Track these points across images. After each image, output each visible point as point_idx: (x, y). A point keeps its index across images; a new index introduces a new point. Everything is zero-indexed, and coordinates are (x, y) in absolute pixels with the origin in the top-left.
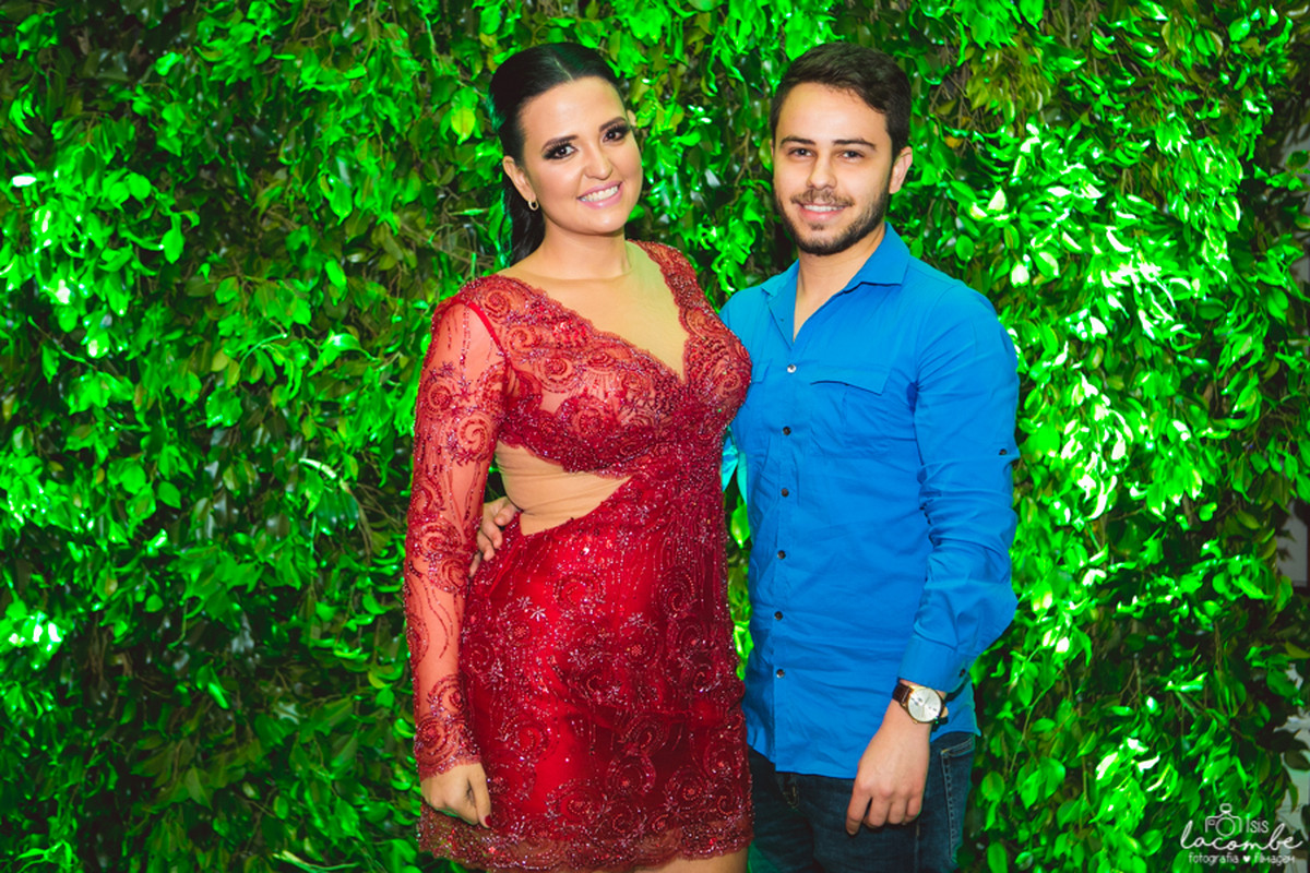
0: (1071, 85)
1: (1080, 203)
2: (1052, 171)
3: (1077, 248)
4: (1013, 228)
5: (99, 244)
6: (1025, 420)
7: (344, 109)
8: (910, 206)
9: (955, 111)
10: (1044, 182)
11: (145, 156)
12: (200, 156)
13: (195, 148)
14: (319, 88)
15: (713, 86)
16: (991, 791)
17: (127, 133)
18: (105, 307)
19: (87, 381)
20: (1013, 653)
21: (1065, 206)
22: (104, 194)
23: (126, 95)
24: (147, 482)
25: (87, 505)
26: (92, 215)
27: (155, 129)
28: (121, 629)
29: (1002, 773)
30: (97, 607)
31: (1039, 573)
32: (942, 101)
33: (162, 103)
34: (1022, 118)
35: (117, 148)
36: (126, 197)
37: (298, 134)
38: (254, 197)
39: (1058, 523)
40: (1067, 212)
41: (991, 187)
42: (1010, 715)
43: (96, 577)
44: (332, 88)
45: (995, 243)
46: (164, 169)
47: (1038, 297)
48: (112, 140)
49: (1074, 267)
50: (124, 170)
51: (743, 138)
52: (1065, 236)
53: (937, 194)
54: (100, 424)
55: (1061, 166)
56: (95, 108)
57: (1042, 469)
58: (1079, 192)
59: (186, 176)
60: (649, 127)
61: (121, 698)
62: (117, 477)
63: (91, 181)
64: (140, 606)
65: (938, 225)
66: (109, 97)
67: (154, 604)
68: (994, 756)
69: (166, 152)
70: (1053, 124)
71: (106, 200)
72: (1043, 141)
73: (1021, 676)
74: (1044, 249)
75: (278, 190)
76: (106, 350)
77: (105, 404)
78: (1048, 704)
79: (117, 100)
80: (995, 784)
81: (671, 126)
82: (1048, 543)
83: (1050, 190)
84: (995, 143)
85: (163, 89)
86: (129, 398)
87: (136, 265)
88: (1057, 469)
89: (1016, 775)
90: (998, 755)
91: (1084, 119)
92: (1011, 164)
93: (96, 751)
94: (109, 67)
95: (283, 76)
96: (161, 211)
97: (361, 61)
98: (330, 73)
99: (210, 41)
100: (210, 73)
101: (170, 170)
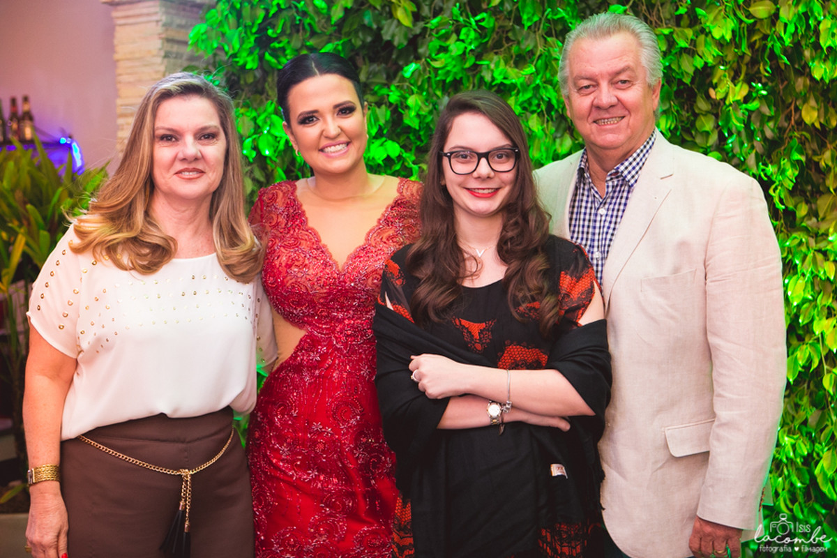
7: (521, 94)
11: (396, 128)
12: (430, 129)
13: (427, 124)
14: (505, 82)
15: (768, 69)
17: (385, 115)
22: (371, 155)
23: (384, 91)
27: (403, 112)
33: (407, 95)
35: (379, 125)
36: (385, 156)
44: (514, 81)
46: (408, 138)
48: (377, 120)
50: (384, 139)
51: (790, 103)
59: (422, 141)
60: (724, 99)
66: (375, 93)
69: (408, 127)
71: (373, 158)
79: (379, 95)
81: (739, 97)
85: (408, 87)
94: (375, 74)
95: (482, 74)
96: (406, 164)
97: (532, 63)
98: (512, 72)
99: (436, 55)
100: (436, 75)
101: (412, 137)
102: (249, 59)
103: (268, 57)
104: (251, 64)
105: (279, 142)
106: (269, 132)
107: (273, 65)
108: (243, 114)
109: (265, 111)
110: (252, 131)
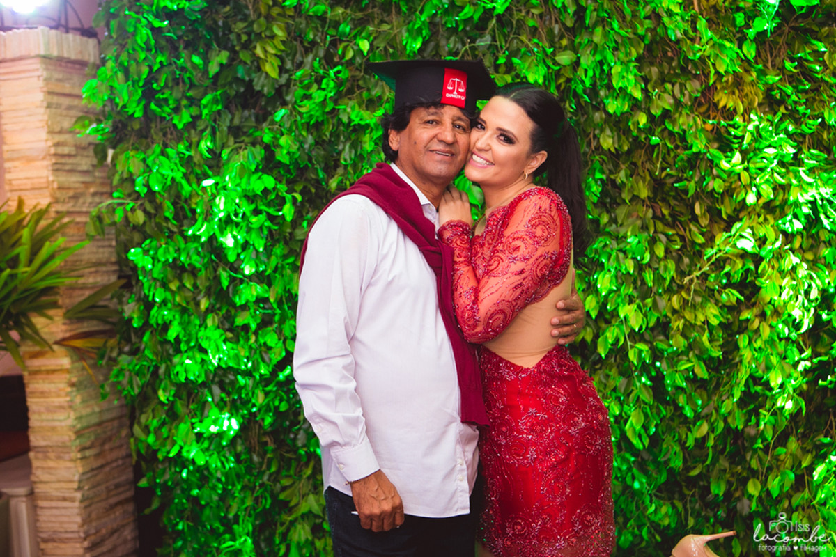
0: (773, 90)
1: (783, 156)
2: (766, 139)
3: (782, 181)
4: (745, 172)
5: (248, 214)
6: (759, 279)
7: (374, 132)
8: (686, 164)
9: (708, 110)
10: (761, 147)
11: (269, 164)
12: (298, 163)
13: (296, 159)
15: (573, 106)
16: (753, 489)
17: (260, 153)
18: (252, 247)
19: (244, 288)
20: (761, 411)
21: (774, 158)
22: (250, 187)
23: (258, 133)
24: (279, 340)
25: (247, 354)
26: (244, 199)
27: (275, 150)
28: (268, 420)
29: (758, 479)
30: (254, 410)
31: (773, 365)
32: (700, 105)
33: (278, 136)
34: (747, 111)
35: (257, 163)
36: (263, 188)
37: (350, 148)
38: (327, 183)
39: (781, 336)
40: (776, 162)
41: (732, 150)
42: (761, 446)
43: (253, 393)
44: (367, 122)
45: (735, 181)
46: (279, 172)
47: (763, 211)
48: (254, 158)
49: (781, 192)
50: (260, 174)
51: (590, 133)
52: (775, 175)
53: (701, 156)
54: (252, 311)
55: (771, 136)
56: (242, 142)
57: (770, 306)
58: (782, 150)
59: (291, 174)
61: (268, 458)
62: (263, 338)
63: (244, 180)
64: (277, 408)
65: (703, 174)
66: (250, 136)
67: (283, 407)
68: (753, 469)
69: (280, 162)
70: (765, 113)
71: (253, 191)
72: (760, 123)
73: (765, 424)
74: (765, 183)
75: (340, 178)
76: (253, 270)
77: (254, 299)
78: (782, 440)
79: (253, 136)
80: (755, 485)
82: (776, 347)
83: (765, 150)
84: (733, 126)
85: (277, 129)
86: (266, 295)
87: (268, 224)
88: (779, 306)
89: (766, 480)
90: (756, 468)
91: (782, 110)
92: (742, 138)
93: (258, 488)
94: (247, 119)
95: (340, 117)
96: (280, 194)
97: (381, 105)
98: (365, 114)
99: (301, 101)
100: (302, 118)
101: (282, 172)
102: (138, 109)
103: (153, 106)
104: (138, 114)
105: (166, 179)
106: (157, 170)
107: (158, 114)
108: (133, 156)
109: (153, 153)
110: (142, 170)
